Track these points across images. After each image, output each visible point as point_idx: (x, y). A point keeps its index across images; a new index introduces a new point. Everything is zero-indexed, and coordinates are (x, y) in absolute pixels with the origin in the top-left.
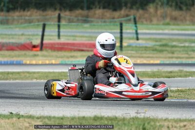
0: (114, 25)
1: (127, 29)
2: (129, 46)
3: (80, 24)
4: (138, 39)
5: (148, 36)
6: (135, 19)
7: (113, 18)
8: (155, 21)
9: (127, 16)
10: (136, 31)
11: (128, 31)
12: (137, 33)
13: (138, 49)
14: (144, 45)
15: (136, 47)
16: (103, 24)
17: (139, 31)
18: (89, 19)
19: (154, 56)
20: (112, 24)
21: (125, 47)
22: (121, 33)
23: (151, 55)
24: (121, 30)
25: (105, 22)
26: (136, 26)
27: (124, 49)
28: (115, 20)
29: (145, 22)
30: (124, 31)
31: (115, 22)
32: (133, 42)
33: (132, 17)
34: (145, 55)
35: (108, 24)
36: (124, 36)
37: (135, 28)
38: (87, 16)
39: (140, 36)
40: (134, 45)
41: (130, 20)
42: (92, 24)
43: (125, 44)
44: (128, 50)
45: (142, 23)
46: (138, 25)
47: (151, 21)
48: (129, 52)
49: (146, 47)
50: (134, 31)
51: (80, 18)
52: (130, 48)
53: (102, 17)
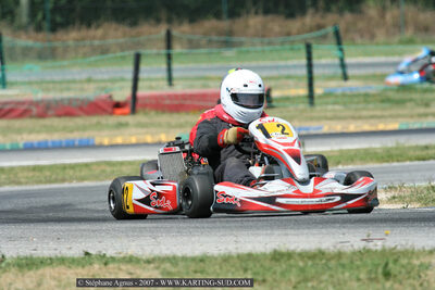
0: (292, 49)
1: (320, 57)
2: (327, 95)
3: (215, 50)
4: (345, 77)
5: (370, 71)
6: (337, 33)
7: (289, 34)
8: (381, 36)
9: (320, 27)
10: (342, 60)
11: (323, 61)
12: (343, 65)
13: (349, 99)
14: (362, 91)
15: (344, 95)
16: (266, 48)
17: (348, 60)
18: (235, 39)
19: (386, 113)
20: (288, 46)
21: (320, 97)
22: (310, 66)
23: (378, 113)
24: (309, 58)
25: (270, 44)
26: (341, 50)
27: (316, 101)
28: (292, 38)
29: (359, 41)
30: (315, 61)
31: (292, 42)
32: (336, 85)
33: (330, 30)
34: (365, 113)
35: (278, 47)
36: (316, 72)
37: (339, 53)
38: (230, 33)
39: (350, 72)
40: (339, 92)
41: (324, 37)
42: (244, 49)
43: (318, 91)
44: (327, 104)
45: (353, 42)
46: (345, 47)
47: (373, 36)
48: (330, 107)
49: (366, 95)
50: (337, 61)
51: (215, 38)
52: (331, 100)
53: (263, 34)
